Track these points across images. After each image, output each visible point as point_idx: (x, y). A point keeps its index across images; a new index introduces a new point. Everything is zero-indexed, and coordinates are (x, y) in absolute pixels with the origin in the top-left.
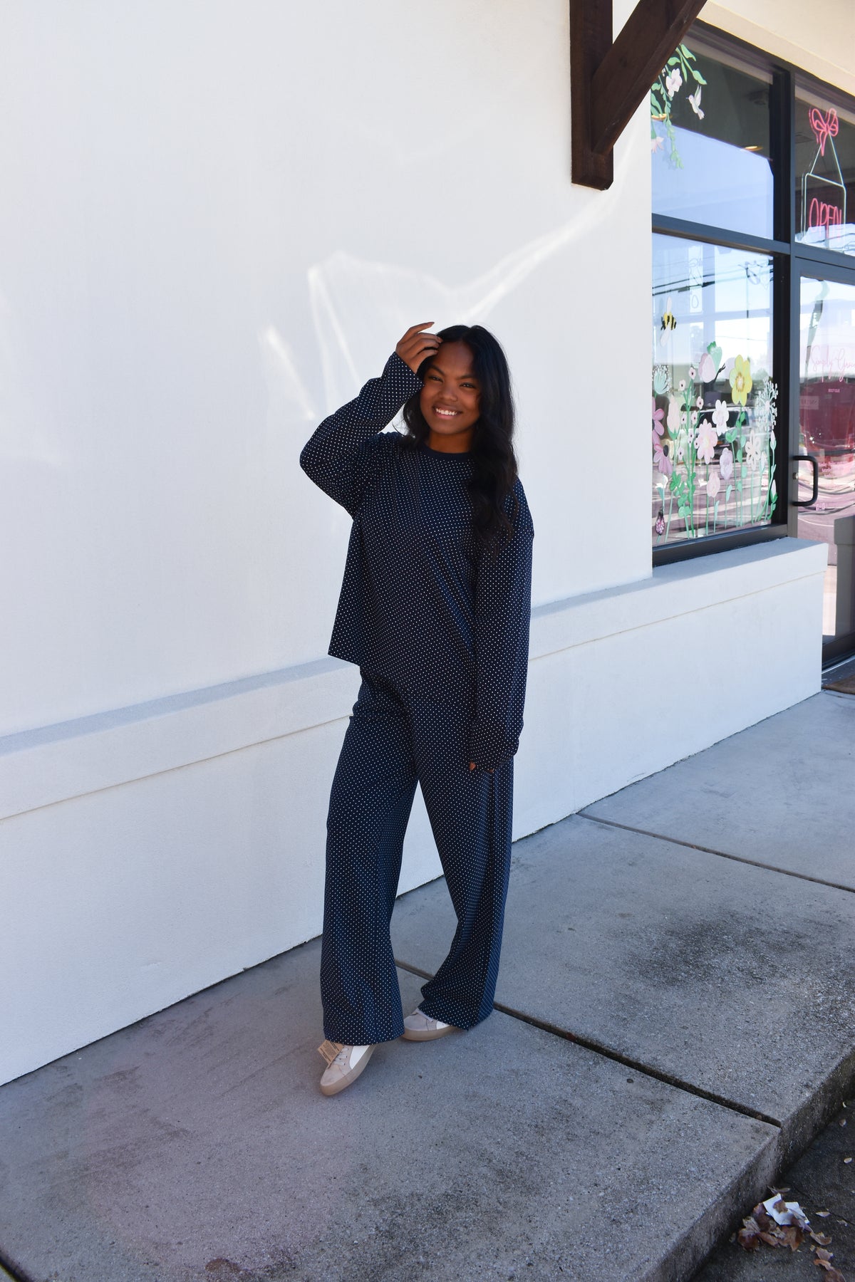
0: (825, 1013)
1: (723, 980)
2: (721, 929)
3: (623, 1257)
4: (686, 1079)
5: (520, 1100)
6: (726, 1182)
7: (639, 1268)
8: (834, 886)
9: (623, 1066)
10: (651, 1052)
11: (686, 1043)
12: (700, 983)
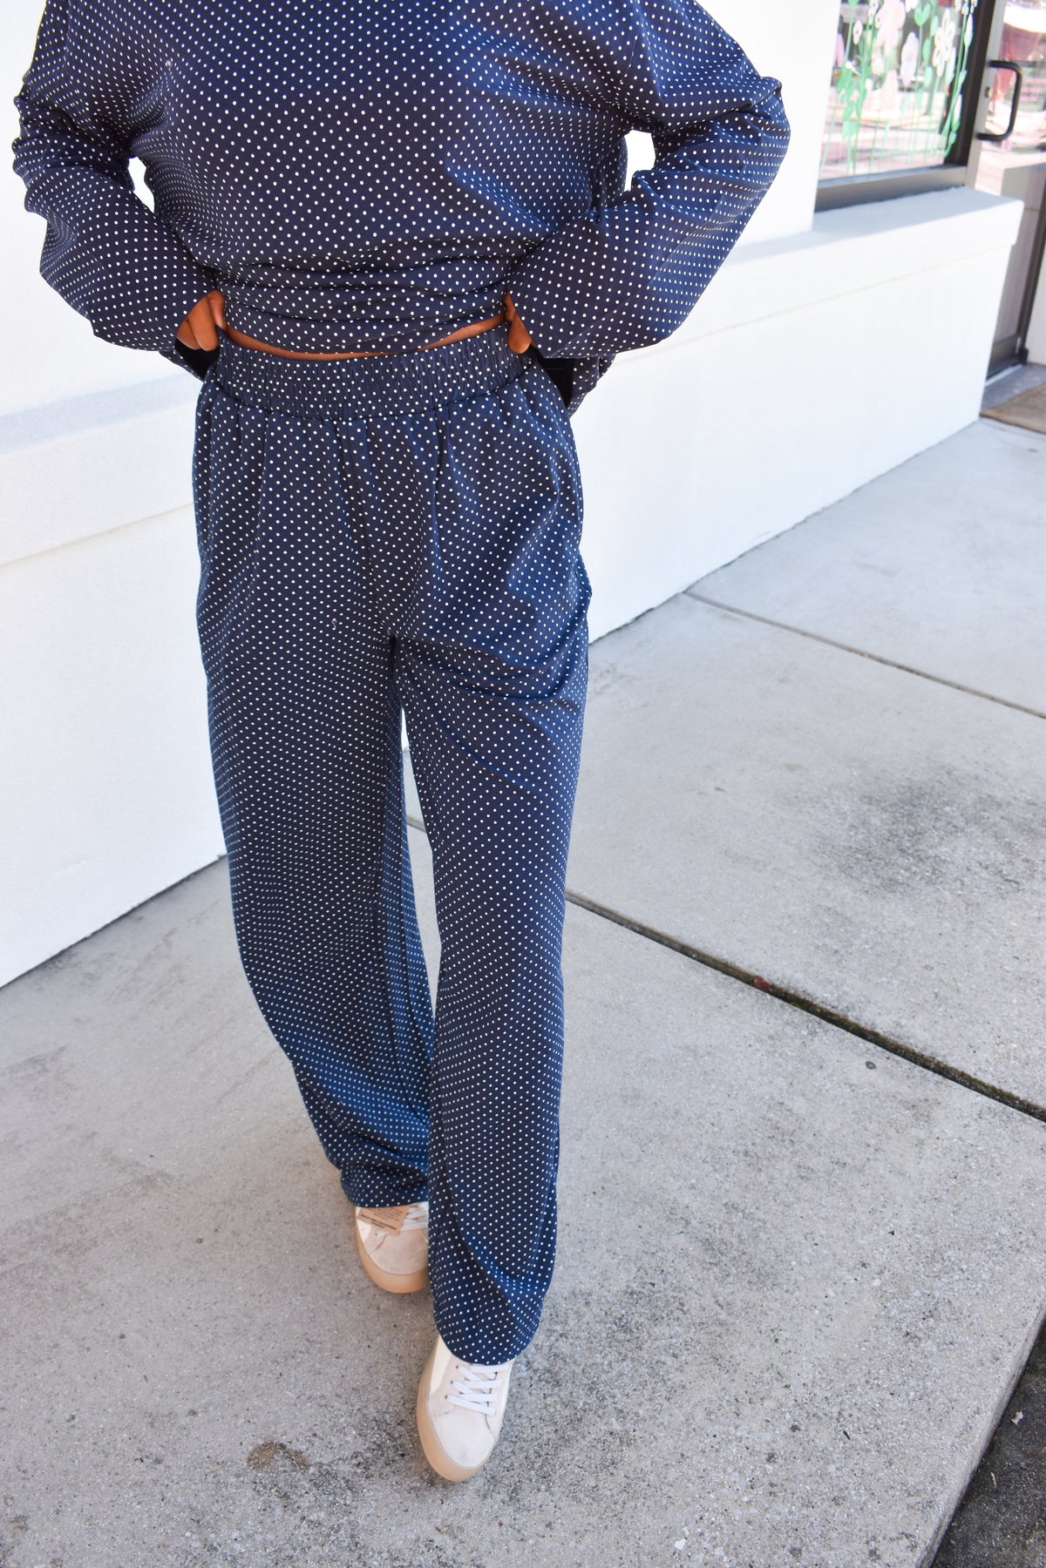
1: (963, 884)
2: (939, 795)
3: (939, 1407)
4: (954, 1062)
5: (710, 1104)
10: (889, 1012)
11: (936, 995)
12: (931, 889)
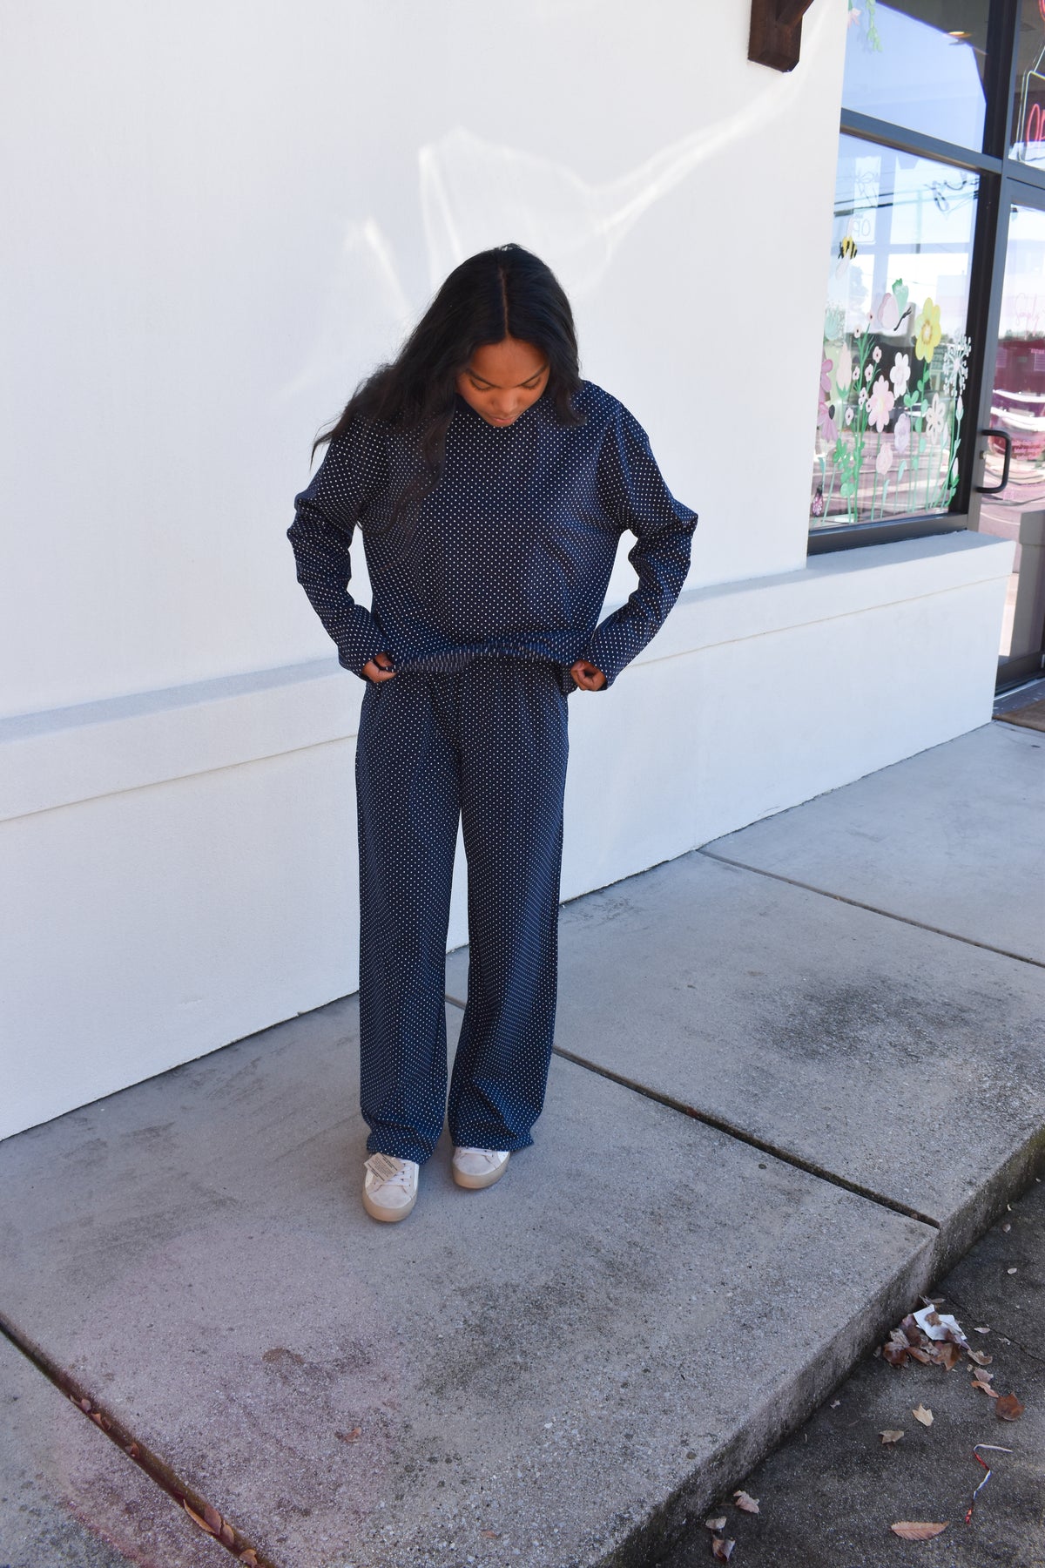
0: (991, 1101)
1: (872, 1056)
2: (870, 996)
3: (756, 1367)
4: (829, 1168)
5: (632, 1182)
6: (875, 1288)
7: (774, 1380)
8: (1003, 953)
9: (755, 1149)
10: (787, 1135)
11: (828, 1126)
12: (845, 1058)
